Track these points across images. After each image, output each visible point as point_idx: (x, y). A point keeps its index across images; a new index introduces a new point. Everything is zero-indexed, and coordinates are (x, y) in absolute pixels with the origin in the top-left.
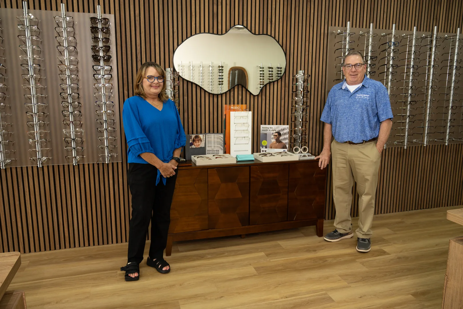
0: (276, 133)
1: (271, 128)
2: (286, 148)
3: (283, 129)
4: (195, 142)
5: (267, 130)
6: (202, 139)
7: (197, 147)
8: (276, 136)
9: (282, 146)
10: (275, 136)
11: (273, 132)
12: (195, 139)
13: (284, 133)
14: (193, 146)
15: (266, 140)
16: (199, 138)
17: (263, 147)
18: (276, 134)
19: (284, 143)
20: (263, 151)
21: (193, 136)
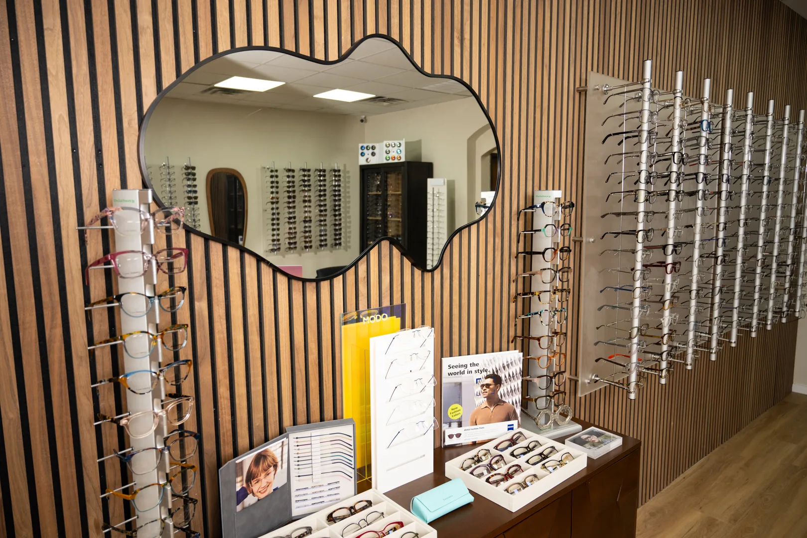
0: (487, 377)
1: (473, 365)
2: (516, 418)
3: (508, 365)
4: (253, 482)
5: (463, 373)
6: (279, 460)
7: (262, 496)
8: (488, 385)
9: (503, 416)
10: (484, 388)
11: (479, 376)
12: (254, 469)
13: (509, 375)
14: (250, 500)
15: (460, 403)
16: (270, 459)
17: (450, 426)
18: (489, 381)
19: (511, 403)
20: (451, 436)
21: (247, 459)
